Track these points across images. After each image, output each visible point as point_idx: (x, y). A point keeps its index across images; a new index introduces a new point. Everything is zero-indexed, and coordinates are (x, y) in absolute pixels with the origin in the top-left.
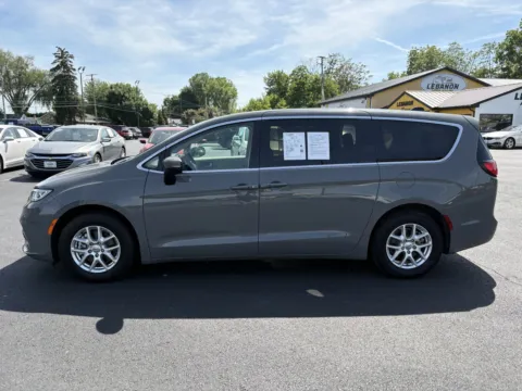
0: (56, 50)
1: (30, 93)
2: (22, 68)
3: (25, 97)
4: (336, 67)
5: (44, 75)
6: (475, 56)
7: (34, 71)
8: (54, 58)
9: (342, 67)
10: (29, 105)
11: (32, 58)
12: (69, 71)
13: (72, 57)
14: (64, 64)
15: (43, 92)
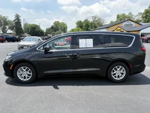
0: (15, 15)
1: (7, 27)
2: (5, 20)
3: (6, 28)
4: (96, 19)
5: (12, 22)
6: (136, 16)
7: (9, 21)
8: (15, 17)
9: (98, 19)
10: (7, 30)
11: (8, 17)
12: (19, 20)
13: (20, 16)
14: (18, 18)
15: (11, 27)
